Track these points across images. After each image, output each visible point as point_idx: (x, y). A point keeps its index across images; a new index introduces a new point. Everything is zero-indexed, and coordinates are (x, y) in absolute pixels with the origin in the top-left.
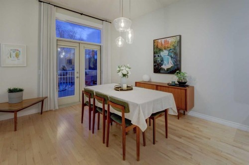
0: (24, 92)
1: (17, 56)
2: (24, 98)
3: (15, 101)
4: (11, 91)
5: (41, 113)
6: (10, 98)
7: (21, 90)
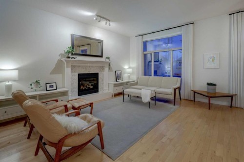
0: (217, 86)
1: (213, 61)
2: (217, 91)
3: (211, 91)
4: (208, 84)
5: (231, 107)
6: (208, 89)
7: (215, 85)
